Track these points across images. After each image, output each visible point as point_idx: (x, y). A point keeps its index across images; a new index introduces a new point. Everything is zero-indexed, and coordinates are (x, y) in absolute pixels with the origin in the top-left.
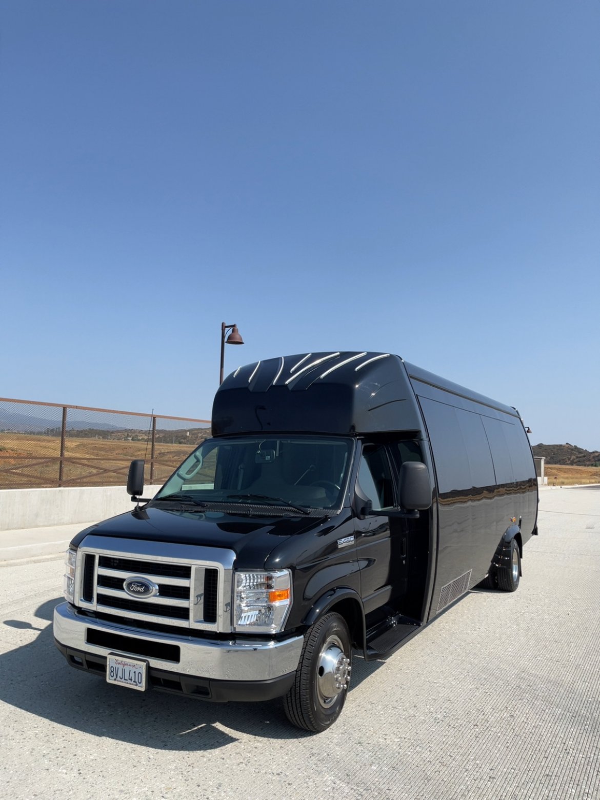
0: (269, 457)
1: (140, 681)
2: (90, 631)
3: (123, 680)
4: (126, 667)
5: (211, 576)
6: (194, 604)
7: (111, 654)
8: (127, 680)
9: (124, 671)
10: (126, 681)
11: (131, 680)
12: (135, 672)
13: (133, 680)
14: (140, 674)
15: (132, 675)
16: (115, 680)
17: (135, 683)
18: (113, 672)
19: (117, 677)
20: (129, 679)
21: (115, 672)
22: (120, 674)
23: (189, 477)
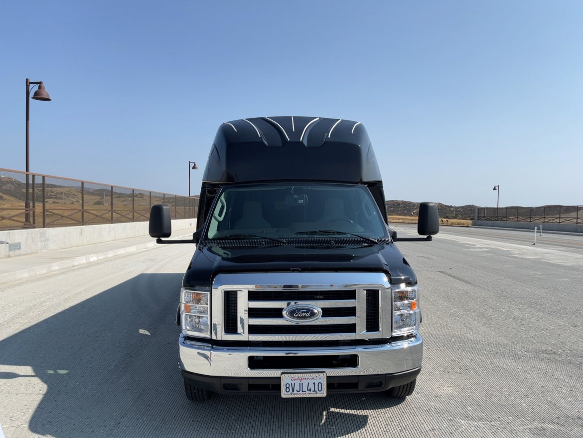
0: (302, 201)
1: (320, 389)
2: (251, 359)
3: (301, 392)
4: (303, 381)
5: (373, 296)
6: (360, 319)
7: (283, 373)
8: (305, 391)
9: (301, 385)
10: (304, 393)
11: (310, 390)
12: (314, 384)
13: (312, 389)
14: (320, 384)
15: (311, 386)
16: (291, 394)
17: (315, 392)
18: (288, 388)
19: (293, 391)
20: (308, 390)
21: (290, 388)
22: (297, 388)
23: (221, 219)
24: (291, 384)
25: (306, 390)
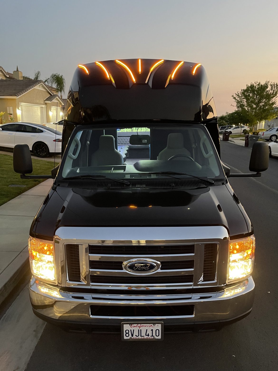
0: (146, 141)
1: (157, 335)
3: (140, 337)
4: (141, 328)
9: (140, 332)
10: (143, 337)
11: (148, 335)
12: (152, 330)
13: (150, 335)
14: (157, 331)
16: (131, 338)
17: (152, 337)
18: (128, 333)
19: (132, 335)
20: (146, 335)
21: (130, 333)
22: (136, 333)
23: (75, 157)
24: (131, 330)
25: (145, 335)
